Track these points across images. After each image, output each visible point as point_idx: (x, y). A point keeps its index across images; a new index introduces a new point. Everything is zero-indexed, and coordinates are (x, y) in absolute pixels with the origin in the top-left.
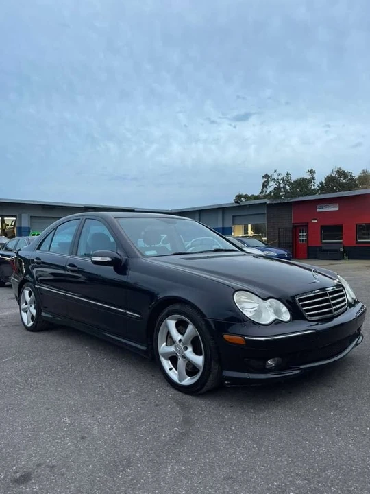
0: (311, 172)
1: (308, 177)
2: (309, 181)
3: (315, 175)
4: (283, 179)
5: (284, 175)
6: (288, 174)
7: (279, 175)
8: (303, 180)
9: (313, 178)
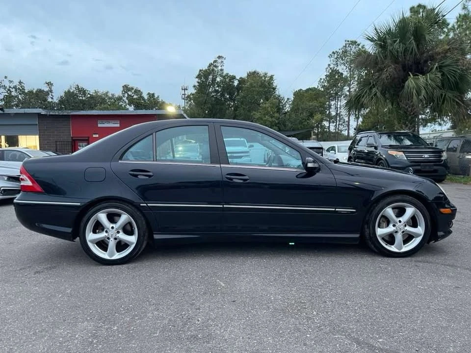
0: (49, 84)
1: (46, 89)
2: (47, 93)
3: (53, 88)
4: (15, 87)
5: (16, 83)
6: (20, 82)
7: (11, 82)
8: (40, 91)
9: (51, 91)
